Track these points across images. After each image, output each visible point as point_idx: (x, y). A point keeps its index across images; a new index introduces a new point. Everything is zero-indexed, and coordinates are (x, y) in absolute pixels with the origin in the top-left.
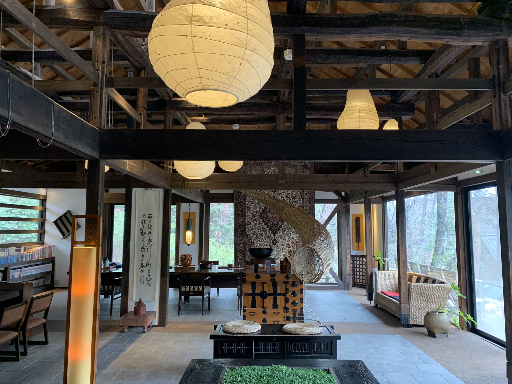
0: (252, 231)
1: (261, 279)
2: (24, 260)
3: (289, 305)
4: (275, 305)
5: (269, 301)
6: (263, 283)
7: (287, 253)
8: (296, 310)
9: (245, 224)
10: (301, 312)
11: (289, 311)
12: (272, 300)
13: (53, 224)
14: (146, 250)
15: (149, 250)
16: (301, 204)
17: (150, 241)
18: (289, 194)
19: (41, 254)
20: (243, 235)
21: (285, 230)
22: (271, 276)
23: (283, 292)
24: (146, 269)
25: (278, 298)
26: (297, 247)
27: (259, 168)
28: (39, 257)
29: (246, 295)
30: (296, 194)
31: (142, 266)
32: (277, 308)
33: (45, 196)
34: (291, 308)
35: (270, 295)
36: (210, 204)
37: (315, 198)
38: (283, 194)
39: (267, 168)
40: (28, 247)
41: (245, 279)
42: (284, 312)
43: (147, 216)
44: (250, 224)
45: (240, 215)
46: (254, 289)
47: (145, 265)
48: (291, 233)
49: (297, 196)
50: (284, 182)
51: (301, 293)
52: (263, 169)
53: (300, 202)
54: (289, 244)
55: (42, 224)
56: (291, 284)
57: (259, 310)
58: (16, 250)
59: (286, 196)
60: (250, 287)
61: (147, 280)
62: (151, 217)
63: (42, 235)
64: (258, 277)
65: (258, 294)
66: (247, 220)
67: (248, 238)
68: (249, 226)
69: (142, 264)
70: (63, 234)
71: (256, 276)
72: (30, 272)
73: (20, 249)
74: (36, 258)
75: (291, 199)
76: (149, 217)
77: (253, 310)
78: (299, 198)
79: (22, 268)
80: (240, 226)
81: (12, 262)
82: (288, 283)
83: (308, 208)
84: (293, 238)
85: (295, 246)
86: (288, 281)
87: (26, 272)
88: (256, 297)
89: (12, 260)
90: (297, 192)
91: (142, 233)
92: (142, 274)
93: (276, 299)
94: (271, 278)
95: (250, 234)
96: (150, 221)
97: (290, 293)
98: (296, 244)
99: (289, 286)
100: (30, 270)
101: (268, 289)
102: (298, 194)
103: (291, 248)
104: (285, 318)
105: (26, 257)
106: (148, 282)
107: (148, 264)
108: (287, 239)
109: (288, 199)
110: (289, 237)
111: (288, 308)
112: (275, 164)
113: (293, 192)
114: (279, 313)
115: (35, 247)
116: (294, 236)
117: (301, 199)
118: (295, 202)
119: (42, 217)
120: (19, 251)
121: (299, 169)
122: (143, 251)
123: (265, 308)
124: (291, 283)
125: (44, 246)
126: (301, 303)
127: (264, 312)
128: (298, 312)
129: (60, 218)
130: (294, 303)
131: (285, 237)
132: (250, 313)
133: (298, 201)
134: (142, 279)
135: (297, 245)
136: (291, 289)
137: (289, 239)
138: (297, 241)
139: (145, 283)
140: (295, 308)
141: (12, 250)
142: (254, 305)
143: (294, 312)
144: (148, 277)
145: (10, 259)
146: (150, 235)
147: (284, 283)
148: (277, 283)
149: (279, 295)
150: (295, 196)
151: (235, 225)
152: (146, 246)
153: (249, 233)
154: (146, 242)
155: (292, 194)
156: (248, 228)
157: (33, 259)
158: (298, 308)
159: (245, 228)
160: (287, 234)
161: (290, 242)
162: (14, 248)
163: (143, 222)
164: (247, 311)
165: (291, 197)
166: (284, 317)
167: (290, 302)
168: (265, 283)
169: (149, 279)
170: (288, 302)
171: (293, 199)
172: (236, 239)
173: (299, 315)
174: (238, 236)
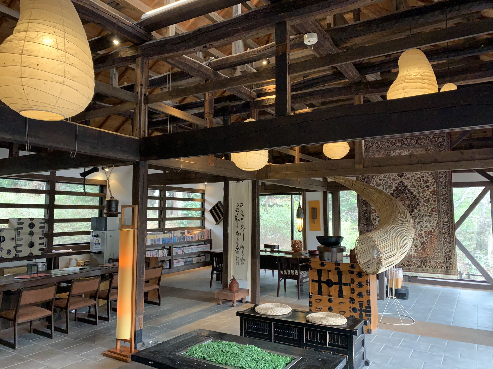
0: (377, 220)
1: (326, 267)
2: (185, 240)
3: (354, 296)
4: (341, 295)
5: (334, 290)
6: (328, 271)
7: (419, 244)
8: (363, 302)
9: (370, 212)
10: (368, 304)
11: (355, 302)
12: (338, 289)
13: (209, 212)
14: (240, 234)
15: (242, 234)
16: (435, 189)
17: (242, 227)
18: (419, 178)
19: (201, 237)
20: (368, 224)
21: (416, 218)
22: (336, 265)
23: (349, 282)
24: (240, 251)
25: (344, 287)
26: (431, 237)
27: (383, 152)
28: (199, 239)
29: (312, 282)
30: (428, 178)
31: (237, 248)
32: (343, 297)
33: (204, 191)
34: (357, 300)
35: (335, 283)
36: (339, 192)
37: (453, 181)
38: (412, 179)
39: (392, 152)
40: (190, 231)
41: (311, 266)
42: (350, 302)
43: (240, 205)
44: (375, 212)
45: (364, 203)
46: (320, 276)
47: (240, 248)
48: (424, 221)
49: (429, 180)
50: (361, 166)
51: (367, 284)
52: (388, 153)
53: (434, 186)
54: (421, 234)
55: (203, 213)
56: (357, 275)
57: (325, 298)
58: (181, 233)
59: (416, 181)
60: (316, 274)
61: (241, 261)
62: (243, 205)
63: (203, 221)
64: (323, 264)
65: (324, 282)
66: (372, 208)
67: (374, 227)
68: (374, 214)
69: (237, 246)
70: (216, 221)
71: (320, 263)
72: (191, 250)
73: (184, 233)
74: (197, 239)
75: (423, 183)
76: (241, 206)
77: (320, 297)
78: (432, 182)
79: (184, 247)
80: (364, 214)
81: (175, 242)
82: (353, 273)
83: (444, 193)
84: (426, 227)
85: (429, 236)
86: (354, 271)
87: (187, 250)
88: (322, 284)
89: (175, 240)
90: (429, 175)
91: (236, 219)
92: (237, 255)
93: (342, 288)
94: (335, 266)
95: (375, 223)
96: (242, 209)
97: (356, 283)
98: (430, 234)
99: (354, 276)
100: (191, 249)
101: (334, 278)
102: (431, 177)
103: (424, 238)
104: (351, 309)
105: (187, 238)
106: (242, 262)
107: (242, 247)
108: (419, 228)
109: (419, 183)
110: (421, 226)
111: (354, 299)
112: (401, 146)
113: (424, 176)
114: (345, 303)
115: (197, 231)
116: (427, 224)
117: (434, 183)
118: (427, 187)
119: (203, 207)
120: (183, 233)
121: (430, 149)
122: (237, 235)
123: (331, 296)
124: (357, 273)
125: (203, 230)
126: (368, 295)
127: (330, 301)
128: (365, 304)
129: (214, 208)
130: (360, 294)
131: (417, 226)
132: (316, 299)
133: (430, 185)
134: (237, 259)
135: (431, 236)
136: (357, 280)
137: (422, 228)
138: (431, 231)
139: (240, 264)
140: (361, 300)
141: (178, 233)
142: (320, 292)
143: (361, 304)
144: (242, 258)
145: (173, 239)
146: (242, 221)
147: (350, 273)
148: (342, 272)
149: (345, 284)
150: (427, 180)
151: (359, 213)
152: (240, 230)
153: (375, 221)
154: (240, 228)
155: (423, 177)
156: (373, 216)
157: (193, 240)
158: (364, 300)
159: (370, 216)
160: (419, 223)
161: (423, 232)
162: (179, 231)
163: (237, 210)
164: (313, 297)
165: (422, 181)
166: (350, 307)
167: (356, 293)
168: (330, 271)
169: (243, 260)
170: (354, 293)
171: (424, 183)
172: (361, 227)
173: (366, 307)
174: (363, 225)
